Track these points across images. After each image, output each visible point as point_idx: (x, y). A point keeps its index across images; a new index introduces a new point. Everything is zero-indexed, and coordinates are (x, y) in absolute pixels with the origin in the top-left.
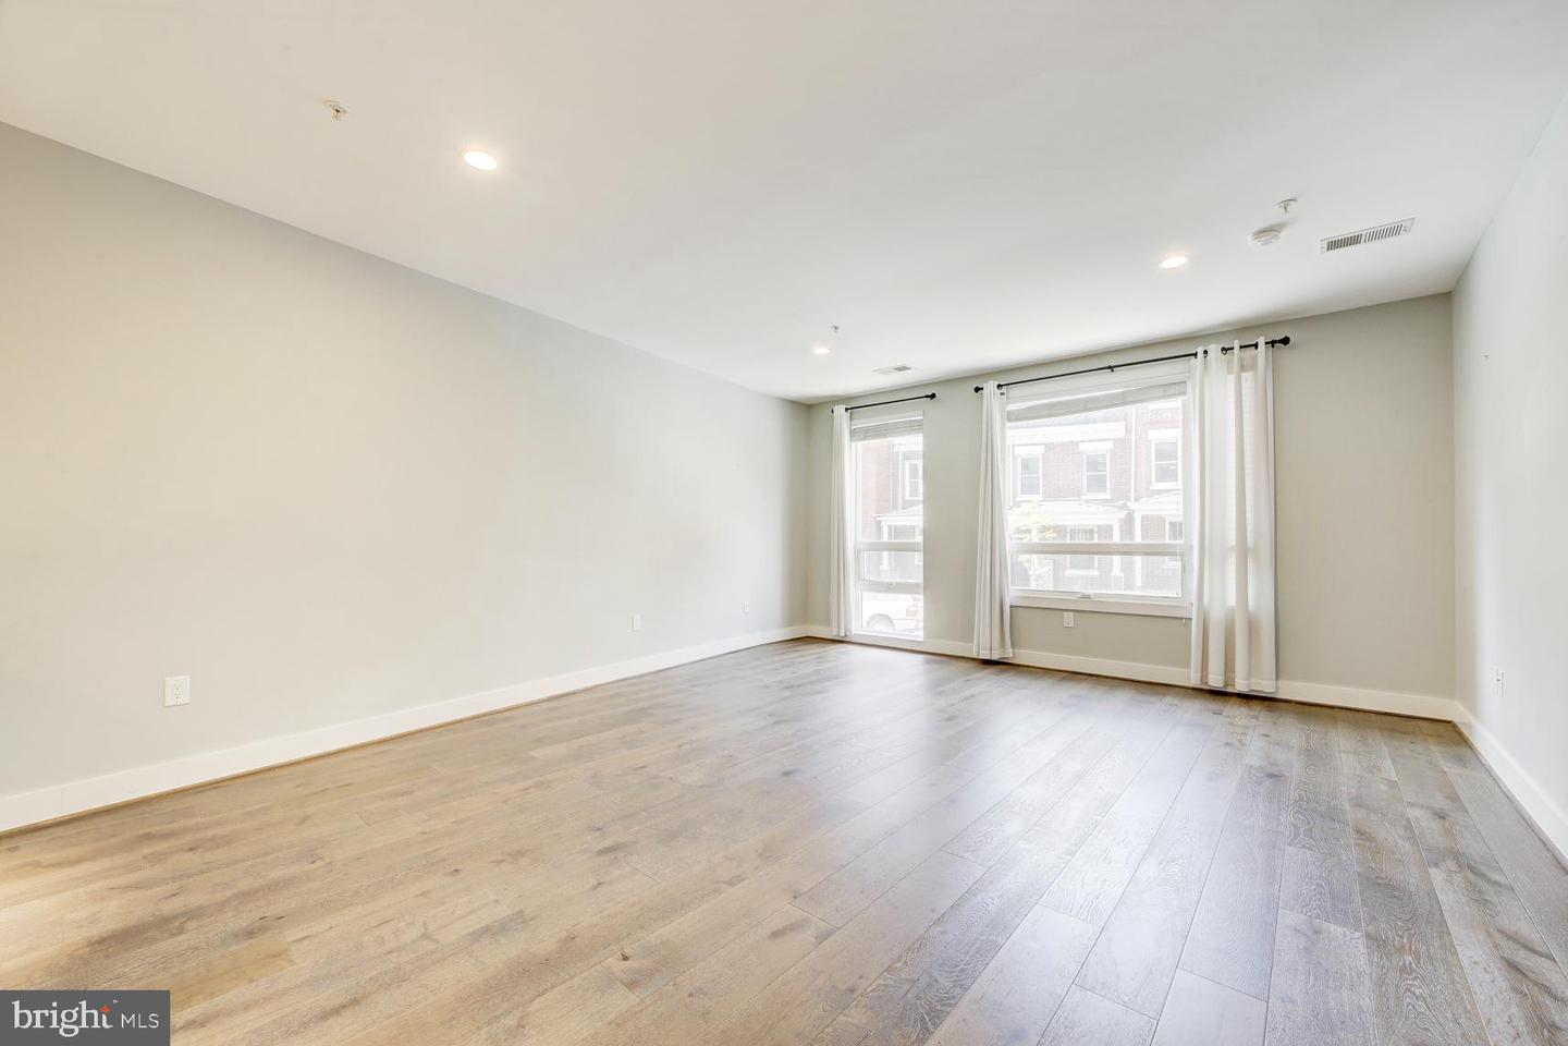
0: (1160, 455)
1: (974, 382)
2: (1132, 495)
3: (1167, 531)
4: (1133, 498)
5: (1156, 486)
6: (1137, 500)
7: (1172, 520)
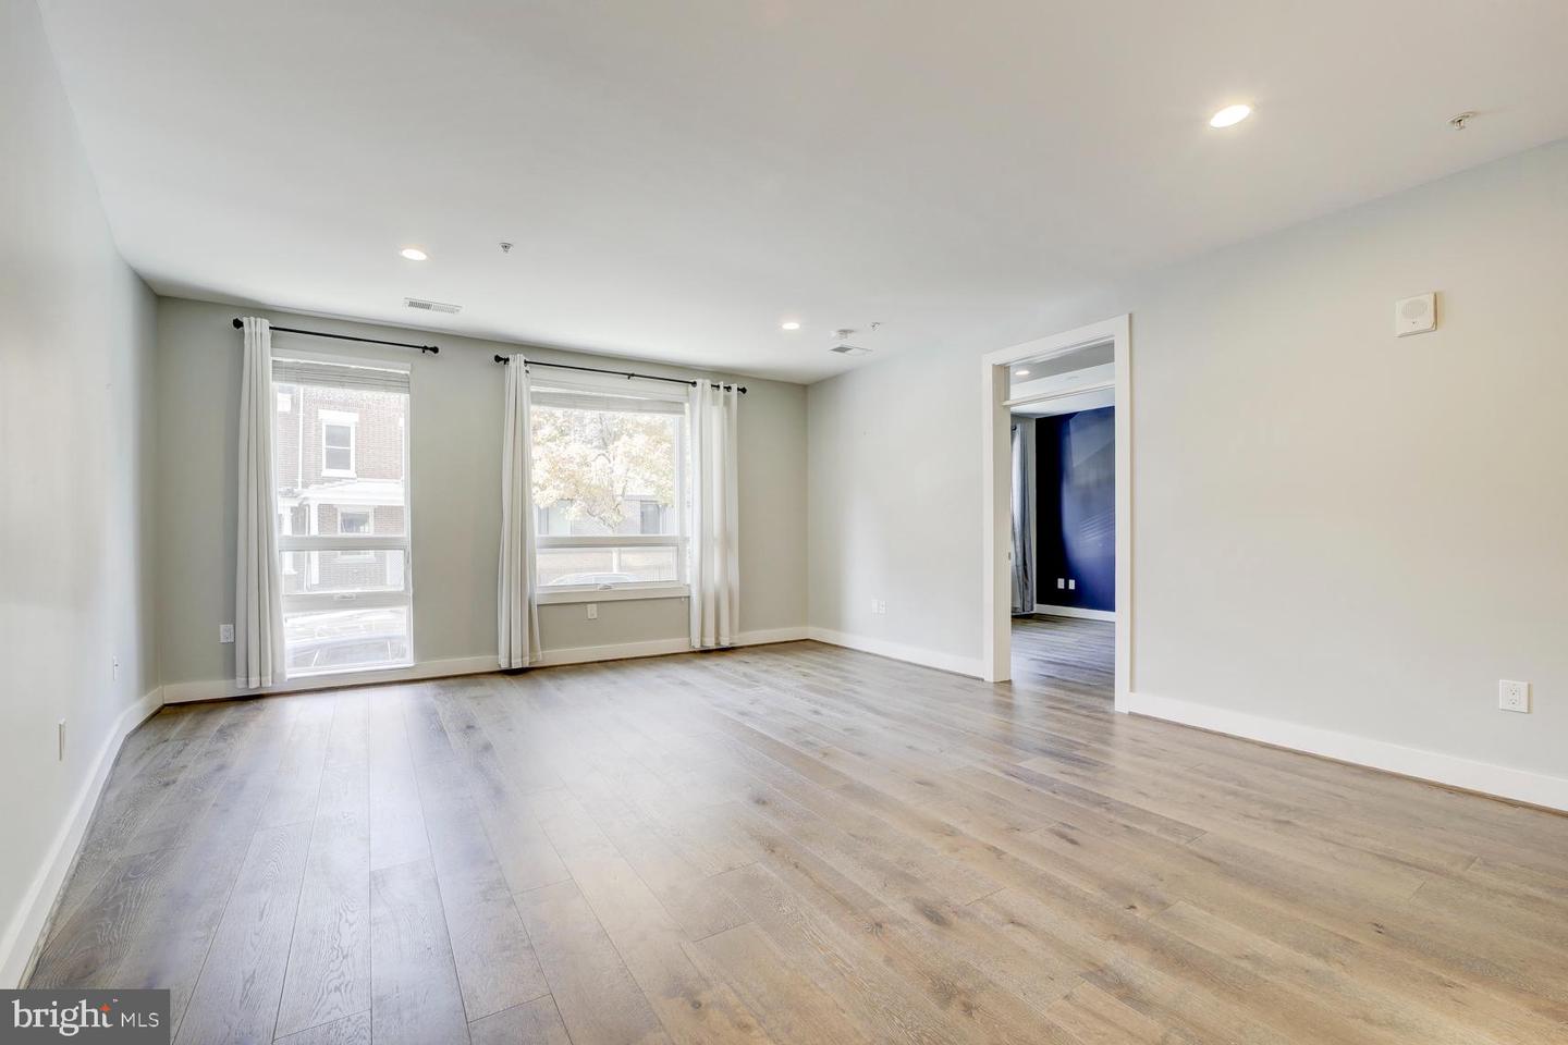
0: (331, 439)
1: (500, 351)
2: (300, 480)
3: (339, 523)
4: (300, 484)
5: (327, 472)
6: (305, 485)
7: (344, 511)
